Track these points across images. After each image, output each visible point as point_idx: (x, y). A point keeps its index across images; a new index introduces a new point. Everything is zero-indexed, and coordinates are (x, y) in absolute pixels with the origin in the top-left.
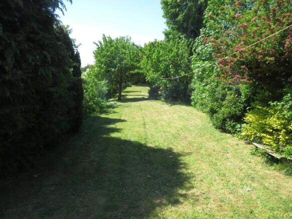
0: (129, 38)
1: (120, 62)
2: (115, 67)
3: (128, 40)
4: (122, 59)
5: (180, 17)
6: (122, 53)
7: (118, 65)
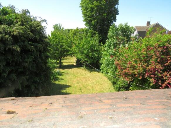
0: (60, 25)
1: (61, 47)
2: (58, 50)
3: (60, 26)
4: (62, 46)
5: (93, 23)
6: (62, 42)
7: (60, 49)
